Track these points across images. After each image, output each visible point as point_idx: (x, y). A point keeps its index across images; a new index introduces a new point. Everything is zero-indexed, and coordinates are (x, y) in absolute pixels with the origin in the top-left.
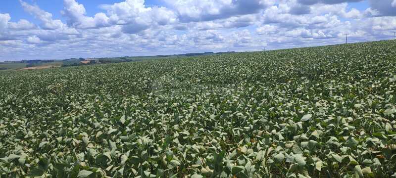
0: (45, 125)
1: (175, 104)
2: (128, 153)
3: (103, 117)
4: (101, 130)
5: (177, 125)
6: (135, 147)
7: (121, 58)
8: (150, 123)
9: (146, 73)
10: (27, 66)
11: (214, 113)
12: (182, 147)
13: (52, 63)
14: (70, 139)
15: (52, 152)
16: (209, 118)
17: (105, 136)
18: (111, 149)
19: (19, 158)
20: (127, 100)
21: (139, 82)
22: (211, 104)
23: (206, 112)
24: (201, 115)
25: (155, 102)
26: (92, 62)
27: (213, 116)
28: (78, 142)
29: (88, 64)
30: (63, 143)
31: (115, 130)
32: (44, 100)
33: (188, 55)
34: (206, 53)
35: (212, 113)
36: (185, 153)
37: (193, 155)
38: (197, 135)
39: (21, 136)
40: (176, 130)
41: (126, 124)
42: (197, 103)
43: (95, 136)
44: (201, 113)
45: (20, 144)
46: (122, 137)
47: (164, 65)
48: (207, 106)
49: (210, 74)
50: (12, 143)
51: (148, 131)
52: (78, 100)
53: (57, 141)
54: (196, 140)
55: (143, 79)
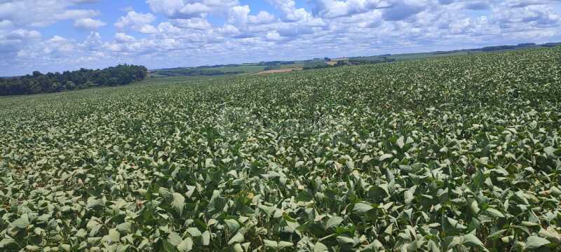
0: (298, 142)
1: (476, 126)
2: (413, 189)
3: (367, 138)
4: (369, 154)
5: (487, 158)
6: (422, 183)
7: (380, 57)
8: (442, 150)
9: (419, 78)
10: (266, 69)
11: (553, 144)
12: (500, 192)
13: (291, 65)
14: (331, 162)
15: (309, 175)
16: (542, 151)
17: (376, 162)
18: (388, 180)
19: (278, 177)
20: (397, 115)
21: (409, 92)
22: (542, 130)
23: (536, 141)
24: (527, 146)
25: (442, 121)
26: (340, 63)
27: (549, 151)
28: (340, 166)
29: (335, 65)
30: (321, 166)
31: (389, 156)
32: (291, 111)
33: (484, 49)
34: (521, 46)
35: (547, 145)
36: (507, 201)
37: (523, 207)
38: (522, 177)
39: (273, 151)
40: (485, 166)
41: (406, 148)
42: (517, 126)
43: (361, 161)
44: (528, 143)
45: (272, 161)
46: (401, 166)
47: (447, 66)
48: (536, 132)
49: (535, 80)
50: (265, 158)
51: (437, 162)
52: (331, 112)
53: (315, 162)
54: (518, 185)
55: (416, 87)
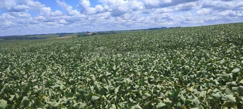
0: (71, 69)
1: (144, 60)
2: (118, 87)
3: (102, 66)
4: (102, 73)
5: (147, 72)
6: (122, 84)
7: (110, 32)
8: (130, 70)
9: (125, 41)
10: (60, 36)
11: (170, 65)
12: (150, 86)
13: (72, 35)
14: (85, 78)
15: (75, 85)
16: (166, 69)
17: (104, 77)
18: (108, 84)
19: (59, 87)
20: (115, 56)
21: (121, 46)
22: (167, 60)
23: (164, 65)
24: (161, 67)
25: (132, 58)
26: (94, 34)
27: (169, 68)
28: (90, 80)
29: (92, 35)
30: (81, 80)
31: (110, 74)
32: (69, 55)
33: (150, 29)
34: (162, 28)
35: (168, 66)
36: (153, 89)
37: (158, 91)
38: (159, 79)
39: (59, 75)
40: (146, 75)
41: (116, 70)
42: (158, 59)
43: (98, 77)
44: (161, 66)
45: (59, 79)
46: (114, 78)
47: (136, 36)
48: (165, 61)
49: (166, 41)
50: (55, 78)
51: (129, 75)
52: (87, 55)
53: (78, 78)
54: (158, 82)
55: (123, 44)
